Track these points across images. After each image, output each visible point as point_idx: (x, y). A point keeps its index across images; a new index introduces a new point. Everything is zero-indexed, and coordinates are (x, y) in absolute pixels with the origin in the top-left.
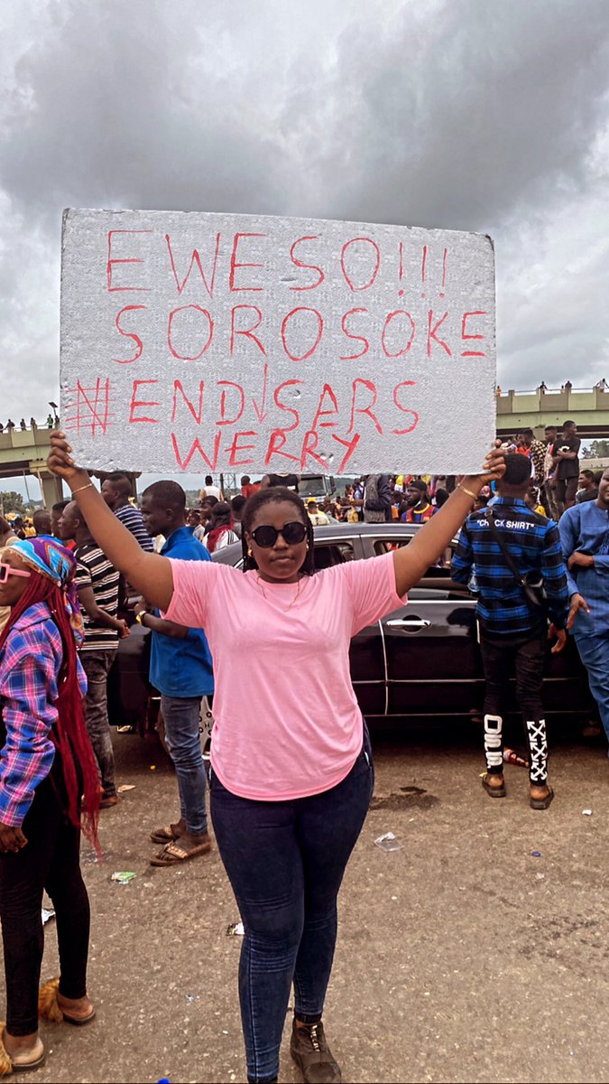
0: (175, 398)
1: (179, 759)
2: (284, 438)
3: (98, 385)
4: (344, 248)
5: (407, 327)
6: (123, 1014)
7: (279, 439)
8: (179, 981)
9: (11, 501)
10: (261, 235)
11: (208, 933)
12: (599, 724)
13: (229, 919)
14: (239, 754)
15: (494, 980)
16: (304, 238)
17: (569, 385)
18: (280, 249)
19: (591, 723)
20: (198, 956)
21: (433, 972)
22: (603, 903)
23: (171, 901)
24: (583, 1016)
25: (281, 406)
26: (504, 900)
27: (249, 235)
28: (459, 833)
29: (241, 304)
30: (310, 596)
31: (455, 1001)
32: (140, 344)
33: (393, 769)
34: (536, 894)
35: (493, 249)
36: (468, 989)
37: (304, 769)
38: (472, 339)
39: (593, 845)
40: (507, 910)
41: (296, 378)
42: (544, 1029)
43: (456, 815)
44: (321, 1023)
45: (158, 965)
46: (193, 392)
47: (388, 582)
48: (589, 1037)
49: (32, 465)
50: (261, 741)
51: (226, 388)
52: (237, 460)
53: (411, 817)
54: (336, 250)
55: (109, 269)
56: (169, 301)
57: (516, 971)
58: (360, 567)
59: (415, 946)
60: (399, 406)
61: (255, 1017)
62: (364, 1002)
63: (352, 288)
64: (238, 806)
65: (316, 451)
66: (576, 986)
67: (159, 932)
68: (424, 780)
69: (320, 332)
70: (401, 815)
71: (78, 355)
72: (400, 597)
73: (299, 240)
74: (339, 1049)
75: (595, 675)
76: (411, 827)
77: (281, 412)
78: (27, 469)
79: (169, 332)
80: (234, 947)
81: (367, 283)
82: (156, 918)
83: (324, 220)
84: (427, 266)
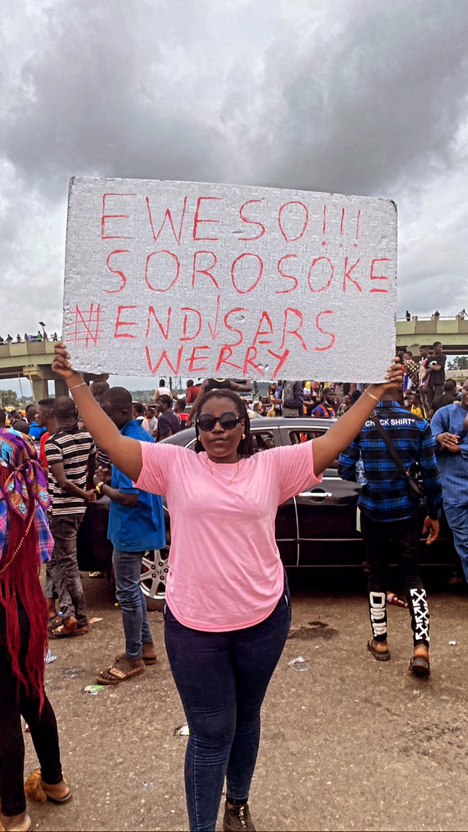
0: (149, 320)
1: (124, 600)
2: (231, 352)
3: (91, 309)
4: (281, 209)
5: (328, 269)
6: (93, 796)
7: (227, 353)
8: (137, 771)
9: (9, 397)
10: (218, 199)
11: (159, 734)
12: (461, 574)
13: (175, 723)
14: (188, 595)
15: (381, 773)
16: (251, 201)
17: (437, 314)
18: (232, 209)
19: (455, 573)
20: (151, 752)
21: (334, 766)
22: (465, 713)
23: (131, 709)
24: (451, 802)
25: (229, 327)
26: (388, 710)
27: (209, 198)
28: (354, 658)
29: (201, 250)
30: (247, 474)
31: (351, 789)
32: (124, 279)
33: (302, 608)
34: (413, 706)
35: (396, 211)
36: (361, 780)
37: (239, 608)
38: (378, 279)
39: (457, 668)
40: (390, 718)
41: (241, 307)
42: (420, 811)
43: (351, 643)
44: (247, 805)
45: (121, 758)
46: (163, 316)
47: (308, 465)
48: (454, 818)
49: (25, 370)
50: (206, 585)
51: (188, 313)
52: (194, 367)
53: (316, 645)
54: (275, 210)
55: (103, 222)
56: (147, 247)
57: (398, 766)
58: (286, 451)
59: (320, 746)
60: (320, 330)
61: (198, 800)
62: (280, 789)
63: (286, 239)
64: (187, 635)
65: (256, 362)
66: (444, 779)
67: (122, 732)
68: (327, 616)
69: (261, 272)
70: (309, 644)
71: (77, 287)
72: (317, 476)
73: (247, 203)
74: (261, 826)
75: (459, 536)
76: (316, 653)
77: (229, 331)
78: (21, 373)
79: (146, 270)
80: (180, 745)
81: (298, 235)
82: (119, 722)
83: (266, 188)
84: (344, 223)
